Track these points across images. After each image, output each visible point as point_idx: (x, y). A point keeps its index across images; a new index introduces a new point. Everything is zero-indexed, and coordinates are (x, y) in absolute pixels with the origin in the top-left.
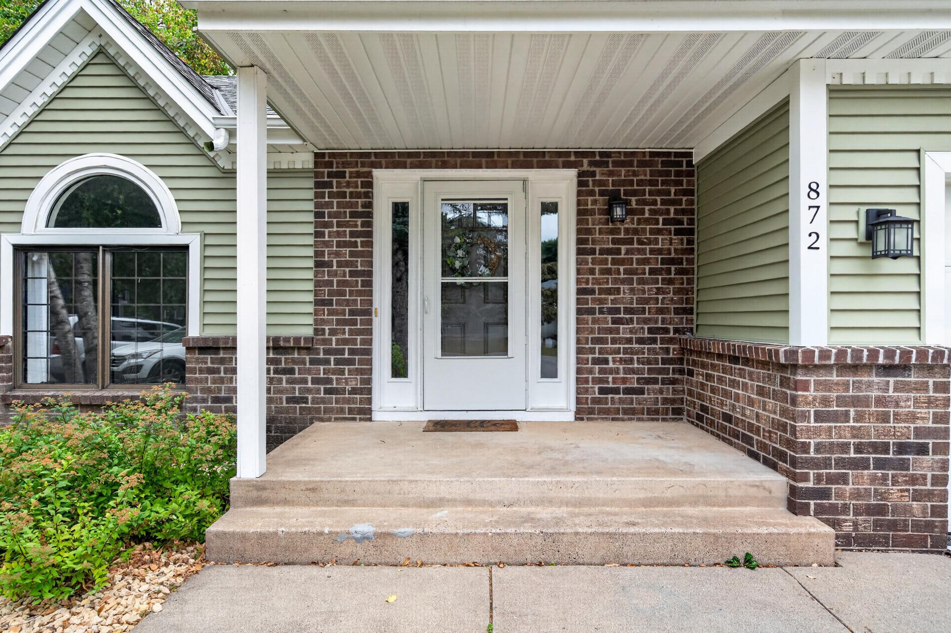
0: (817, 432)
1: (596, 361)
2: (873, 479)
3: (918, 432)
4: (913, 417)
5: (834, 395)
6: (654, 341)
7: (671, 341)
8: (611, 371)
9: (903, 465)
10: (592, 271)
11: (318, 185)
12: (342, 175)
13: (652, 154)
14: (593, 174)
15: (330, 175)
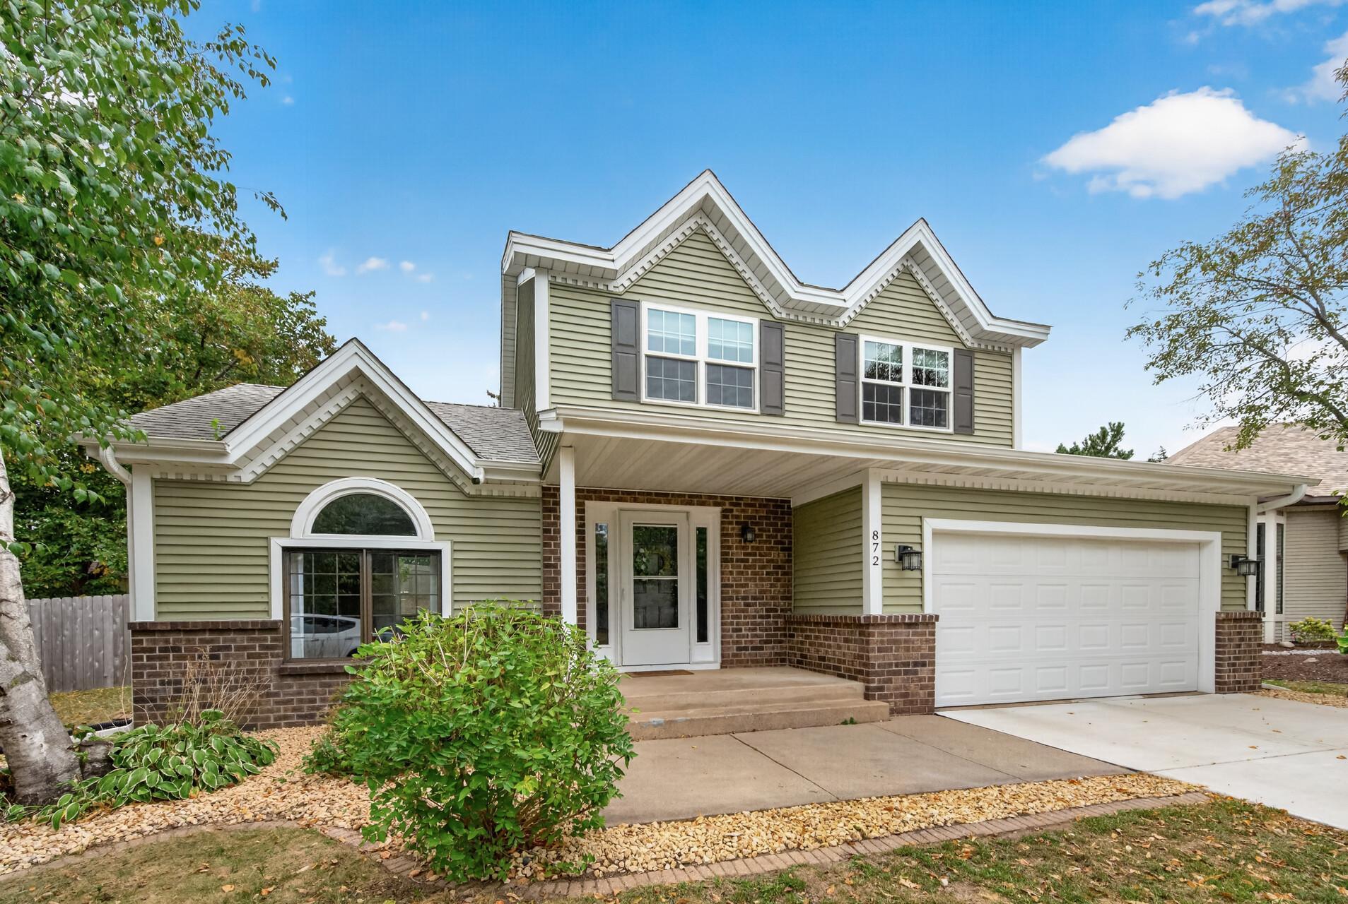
0: (876, 658)
1: (734, 630)
2: (904, 680)
3: (923, 656)
5: (885, 639)
6: (769, 617)
7: (779, 617)
8: (743, 636)
9: (916, 673)
10: (731, 573)
13: (767, 500)
14: (731, 511)
15: (554, 503)
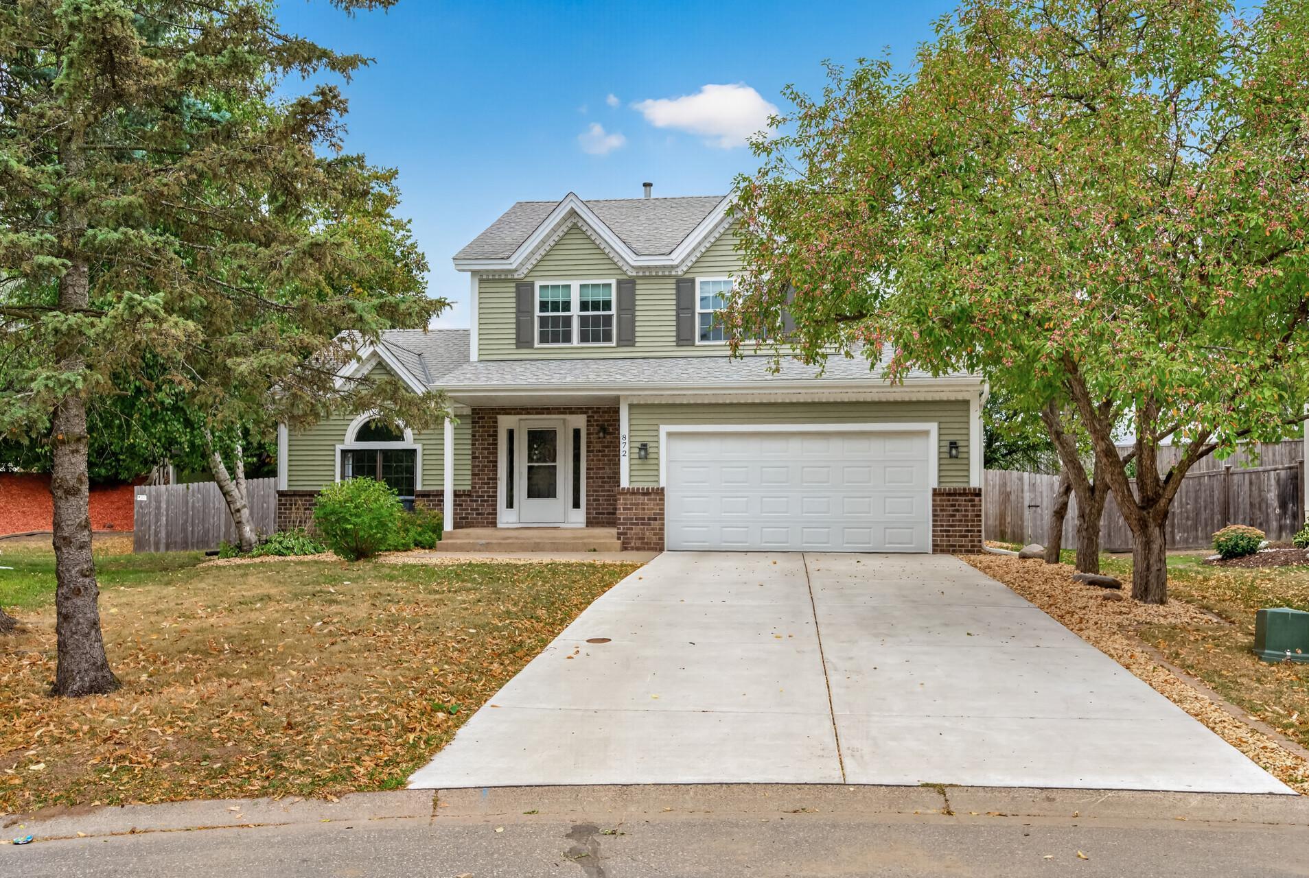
0: (623, 514)
1: (594, 500)
2: (641, 529)
3: (654, 514)
4: (653, 509)
5: (629, 502)
8: (601, 505)
9: (650, 524)
10: (593, 460)
11: (473, 422)
12: (483, 418)
14: (593, 417)
15: (479, 418)
